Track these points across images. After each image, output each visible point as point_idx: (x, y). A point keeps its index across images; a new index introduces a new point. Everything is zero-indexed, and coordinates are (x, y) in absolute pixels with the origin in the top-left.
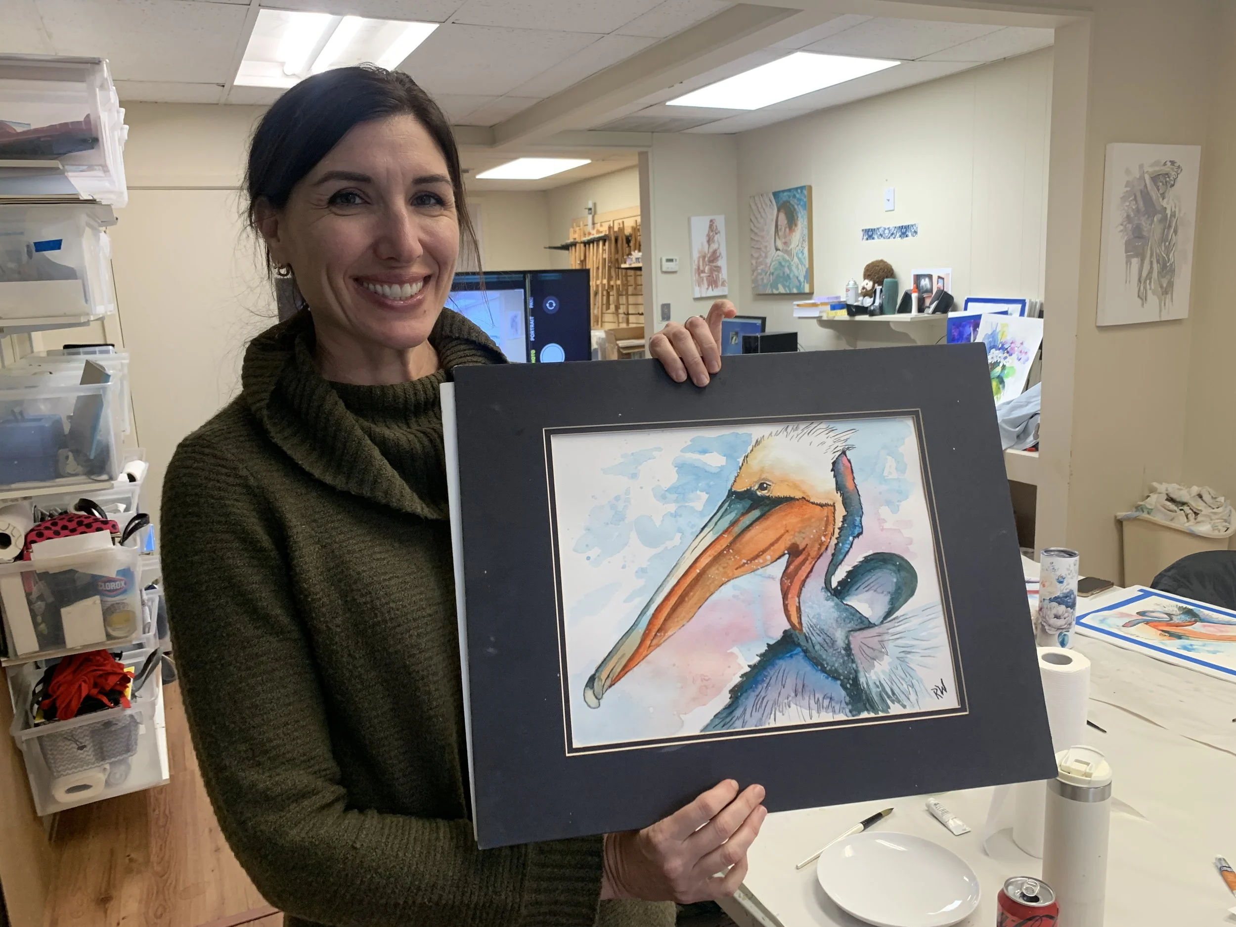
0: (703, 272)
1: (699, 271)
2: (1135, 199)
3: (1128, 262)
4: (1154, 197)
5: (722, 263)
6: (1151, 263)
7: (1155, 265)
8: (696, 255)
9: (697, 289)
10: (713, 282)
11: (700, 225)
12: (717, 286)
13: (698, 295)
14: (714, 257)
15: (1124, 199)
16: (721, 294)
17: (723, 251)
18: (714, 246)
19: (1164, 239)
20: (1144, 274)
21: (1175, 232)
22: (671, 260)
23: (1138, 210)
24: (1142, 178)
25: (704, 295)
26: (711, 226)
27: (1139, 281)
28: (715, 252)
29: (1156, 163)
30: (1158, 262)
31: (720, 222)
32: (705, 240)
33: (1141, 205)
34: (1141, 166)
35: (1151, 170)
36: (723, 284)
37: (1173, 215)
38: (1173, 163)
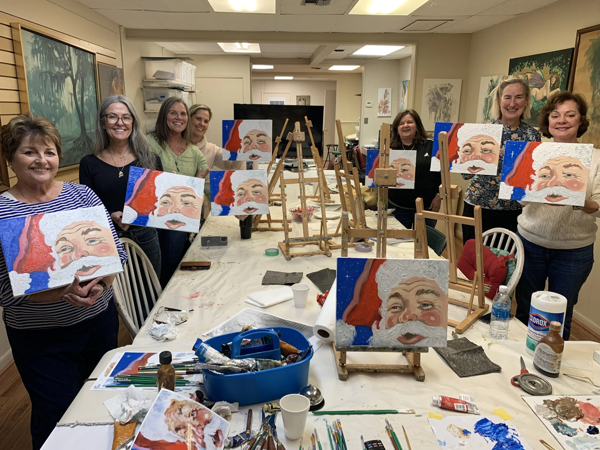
0: (381, 108)
1: (380, 107)
2: (433, 94)
3: (430, 113)
4: (441, 94)
5: (389, 105)
6: (440, 114)
7: (442, 114)
8: (379, 102)
9: (378, 114)
10: (385, 111)
11: (381, 92)
12: (386, 113)
13: (379, 116)
14: (386, 103)
15: (428, 94)
16: (388, 116)
17: (390, 100)
18: (386, 99)
19: (445, 106)
20: (437, 116)
21: (451, 105)
22: (369, 103)
23: (434, 98)
24: (436, 88)
25: (381, 116)
26: (386, 92)
27: (435, 118)
28: (387, 101)
29: (441, 85)
30: (443, 113)
31: (390, 90)
32: (383, 96)
33: (436, 96)
34: (435, 85)
35: (439, 86)
36: (389, 112)
37: (450, 99)
38: (449, 84)
